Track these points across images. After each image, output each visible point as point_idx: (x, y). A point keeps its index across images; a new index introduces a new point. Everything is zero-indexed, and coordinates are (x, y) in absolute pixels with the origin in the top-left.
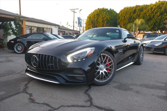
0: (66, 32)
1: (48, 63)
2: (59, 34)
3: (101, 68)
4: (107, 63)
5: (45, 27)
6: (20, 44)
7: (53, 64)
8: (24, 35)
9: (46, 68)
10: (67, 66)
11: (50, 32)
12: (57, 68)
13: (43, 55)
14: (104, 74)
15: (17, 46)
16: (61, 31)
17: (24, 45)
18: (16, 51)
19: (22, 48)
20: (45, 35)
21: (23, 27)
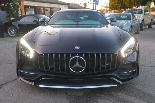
6: (13, 27)
7: (111, 64)
19: (15, 31)
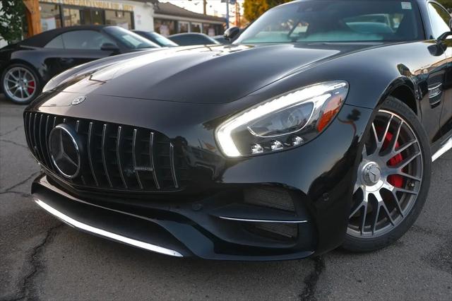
0: (183, 22)
1: (127, 161)
2: (157, 30)
3: (368, 175)
4: (395, 152)
5: (110, 7)
6: (23, 69)
7: (151, 170)
8: (35, 34)
9: (118, 182)
10: (220, 177)
11: (127, 25)
12: (168, 183)
13: (98, 124)
14: (379, 199)
15: (11, 78)
16: (164, 21)
17: (38, 75)
18: (10, 94)
20: (111, 35)
21: (29, 8)
